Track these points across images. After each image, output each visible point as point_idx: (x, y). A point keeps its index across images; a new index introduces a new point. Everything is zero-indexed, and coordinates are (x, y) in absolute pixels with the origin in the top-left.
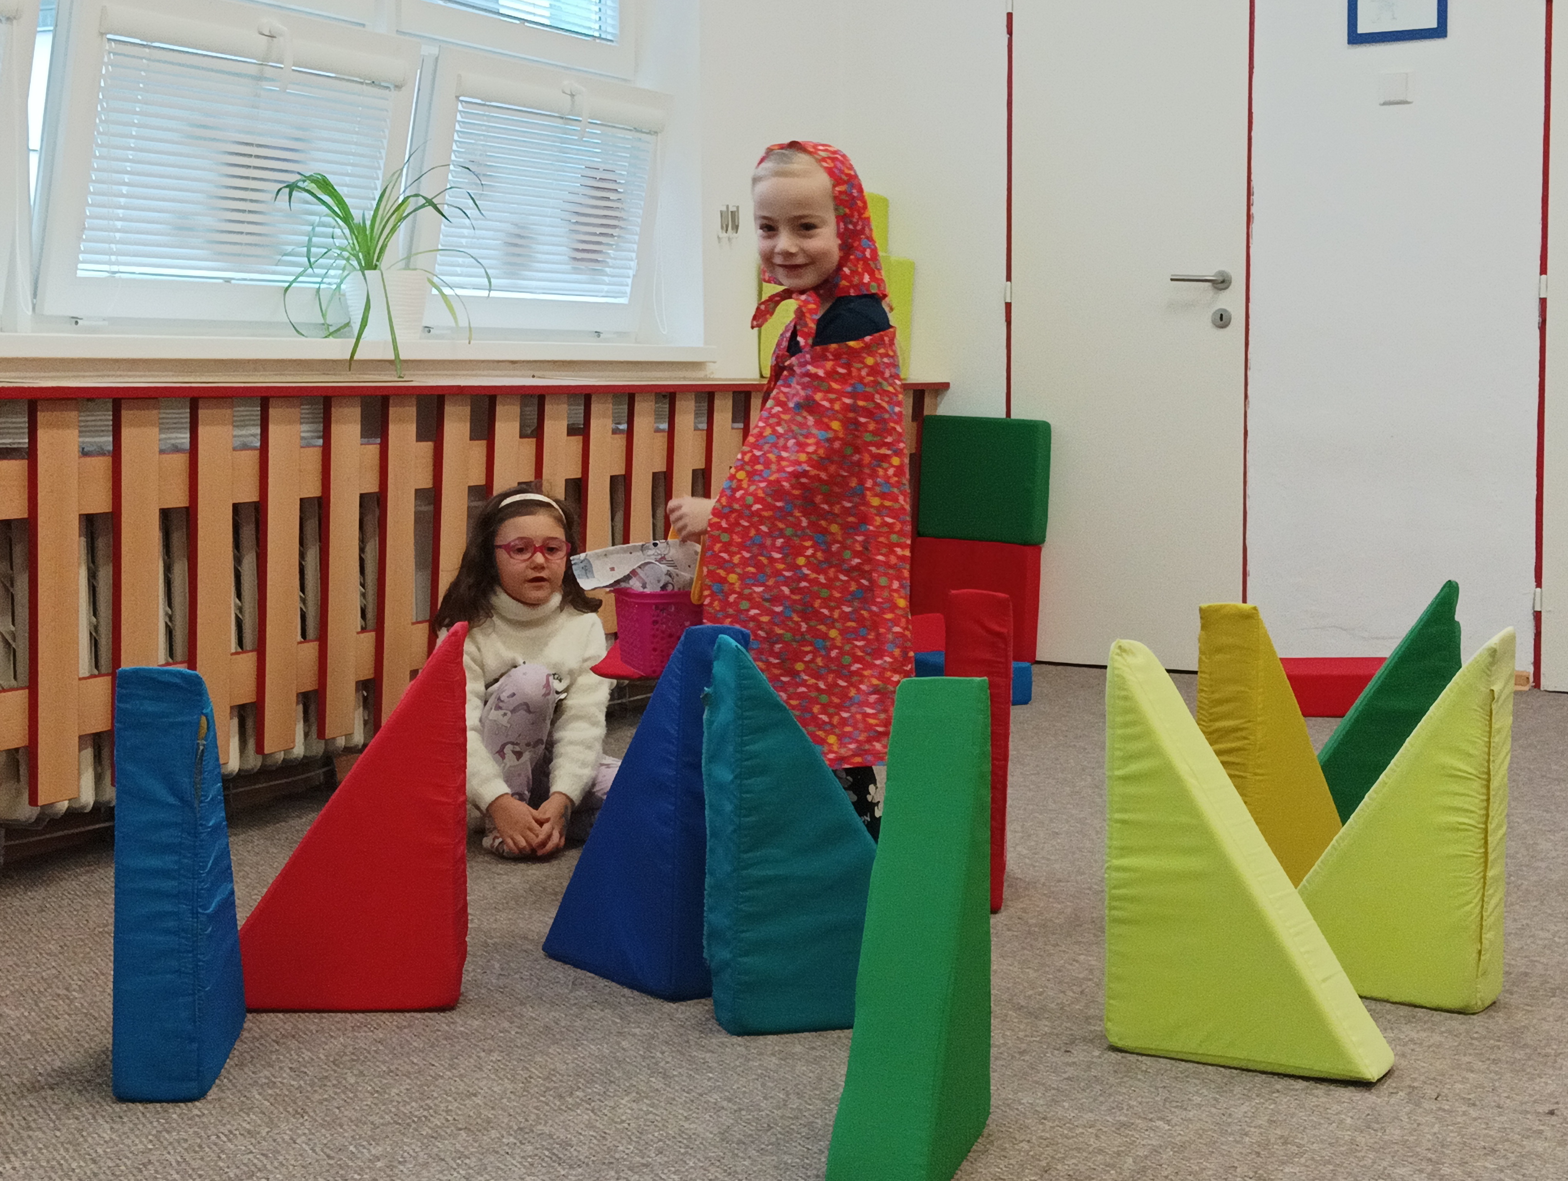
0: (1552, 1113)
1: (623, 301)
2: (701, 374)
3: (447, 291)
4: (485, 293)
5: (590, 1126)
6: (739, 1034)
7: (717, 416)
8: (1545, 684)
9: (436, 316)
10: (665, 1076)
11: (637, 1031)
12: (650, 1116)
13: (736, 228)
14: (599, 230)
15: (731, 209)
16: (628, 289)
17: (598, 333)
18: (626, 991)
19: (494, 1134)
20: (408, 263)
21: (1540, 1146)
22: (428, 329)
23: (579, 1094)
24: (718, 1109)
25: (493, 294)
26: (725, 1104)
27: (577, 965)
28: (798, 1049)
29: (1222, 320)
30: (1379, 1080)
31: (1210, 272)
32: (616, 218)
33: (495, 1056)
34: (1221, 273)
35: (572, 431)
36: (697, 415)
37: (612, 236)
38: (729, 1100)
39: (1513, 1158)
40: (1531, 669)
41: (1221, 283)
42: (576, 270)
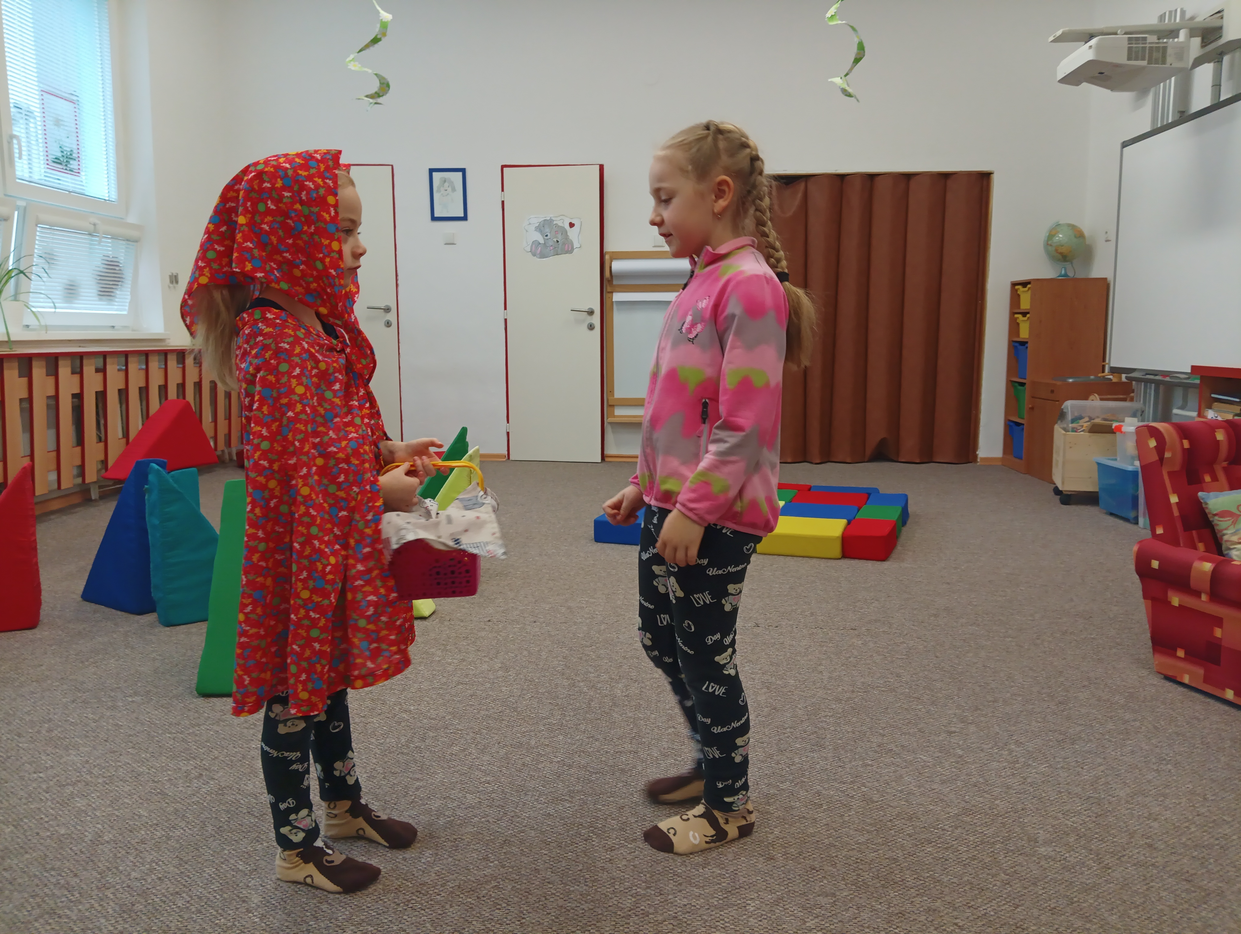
0: (489, 621)
1: (125, 313)
2: (163, 344)
3: (33, 309)
4: (53, 310)
5: (95, 674)
6: (168, 626)
7: (169, 363)
8: (512, 458)
9: (30, 320)
10: (132, 648)
11: (121, 629)
12: (123, 667)
13: (177, 282)
14: (111, 283)
15: (175, 274)
16: (127, 308)
17: (113, 327)
18: (119, 613)
19: (49, 682)
20: (16, 297)
21: (483, 634)
22: (28, 326)
23: (91, 660)
24: (154, 659)
25: (57, 310)
26: (158, 657)
27: (97, 602)
28: (194, 630)
29: (388, 324)
30: (430, 616)
31: (382, 305)
32: (119, 277)
33: (54, 647)
34: (387, 306)
35: (97, 370)
36: (159, 361)
37: (117, 285)
38: (160, 655)
39: (473, 639)
40: (506, 453)
41: (387, 310)
42: (100, 300)
